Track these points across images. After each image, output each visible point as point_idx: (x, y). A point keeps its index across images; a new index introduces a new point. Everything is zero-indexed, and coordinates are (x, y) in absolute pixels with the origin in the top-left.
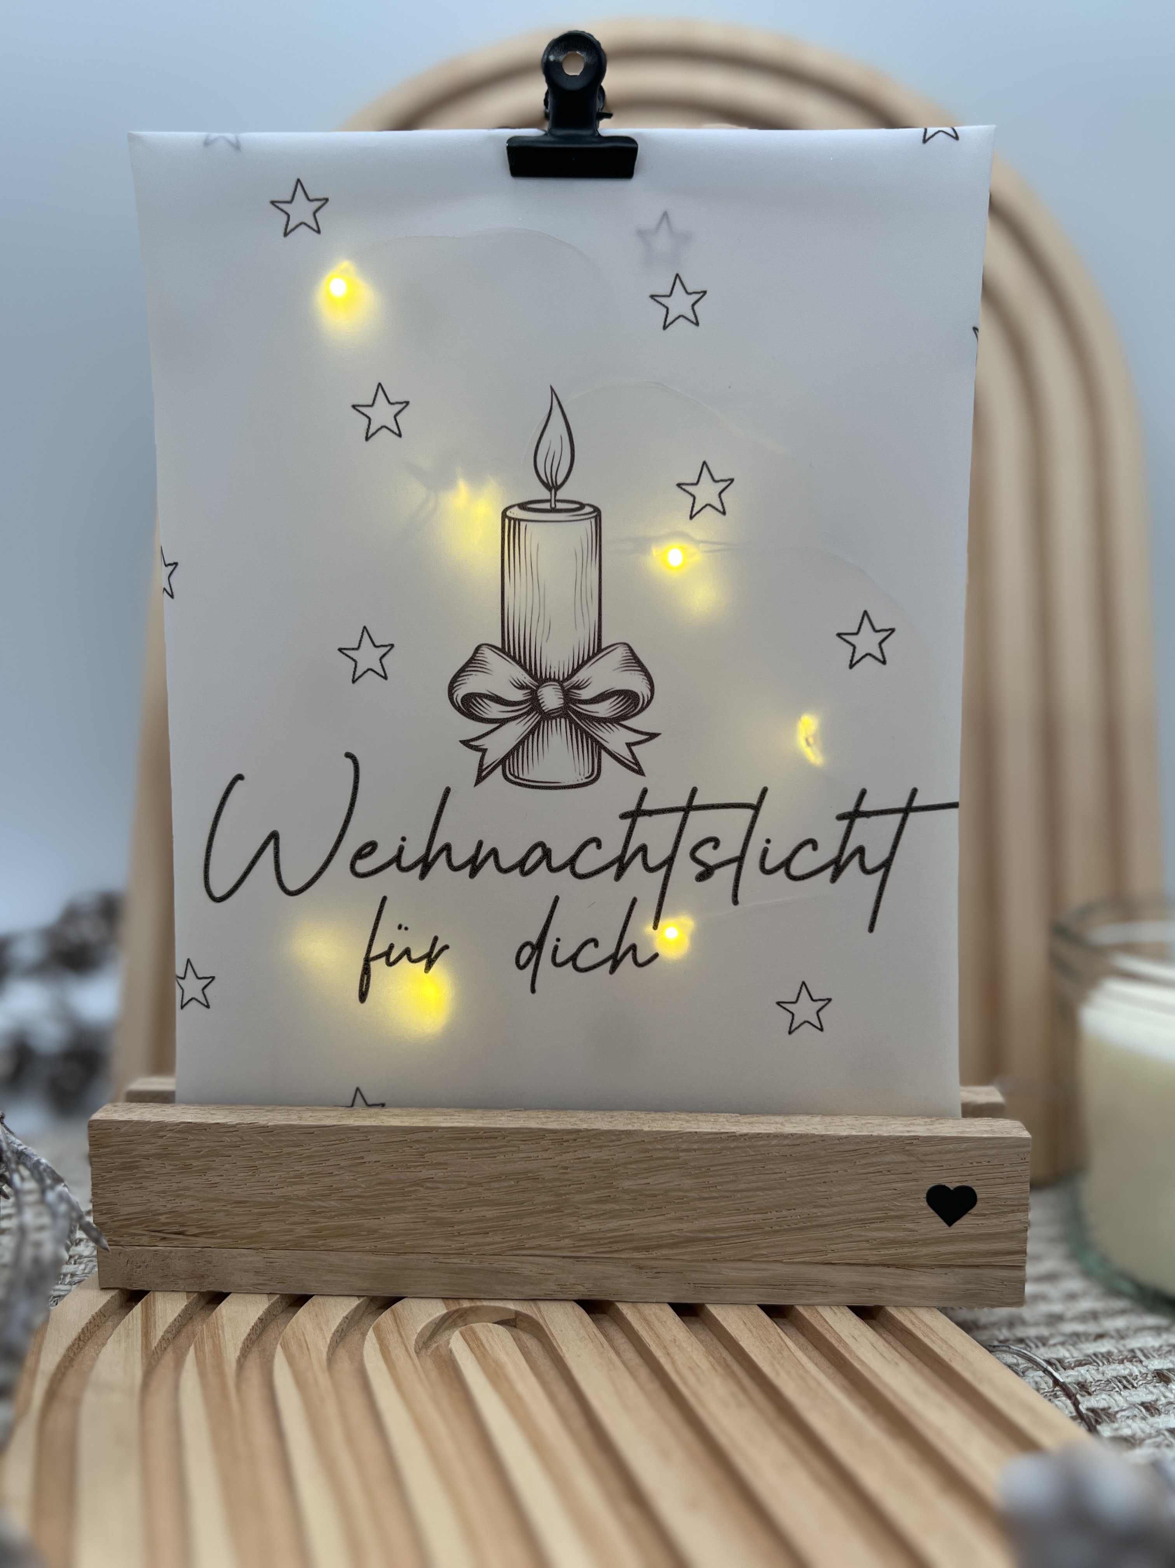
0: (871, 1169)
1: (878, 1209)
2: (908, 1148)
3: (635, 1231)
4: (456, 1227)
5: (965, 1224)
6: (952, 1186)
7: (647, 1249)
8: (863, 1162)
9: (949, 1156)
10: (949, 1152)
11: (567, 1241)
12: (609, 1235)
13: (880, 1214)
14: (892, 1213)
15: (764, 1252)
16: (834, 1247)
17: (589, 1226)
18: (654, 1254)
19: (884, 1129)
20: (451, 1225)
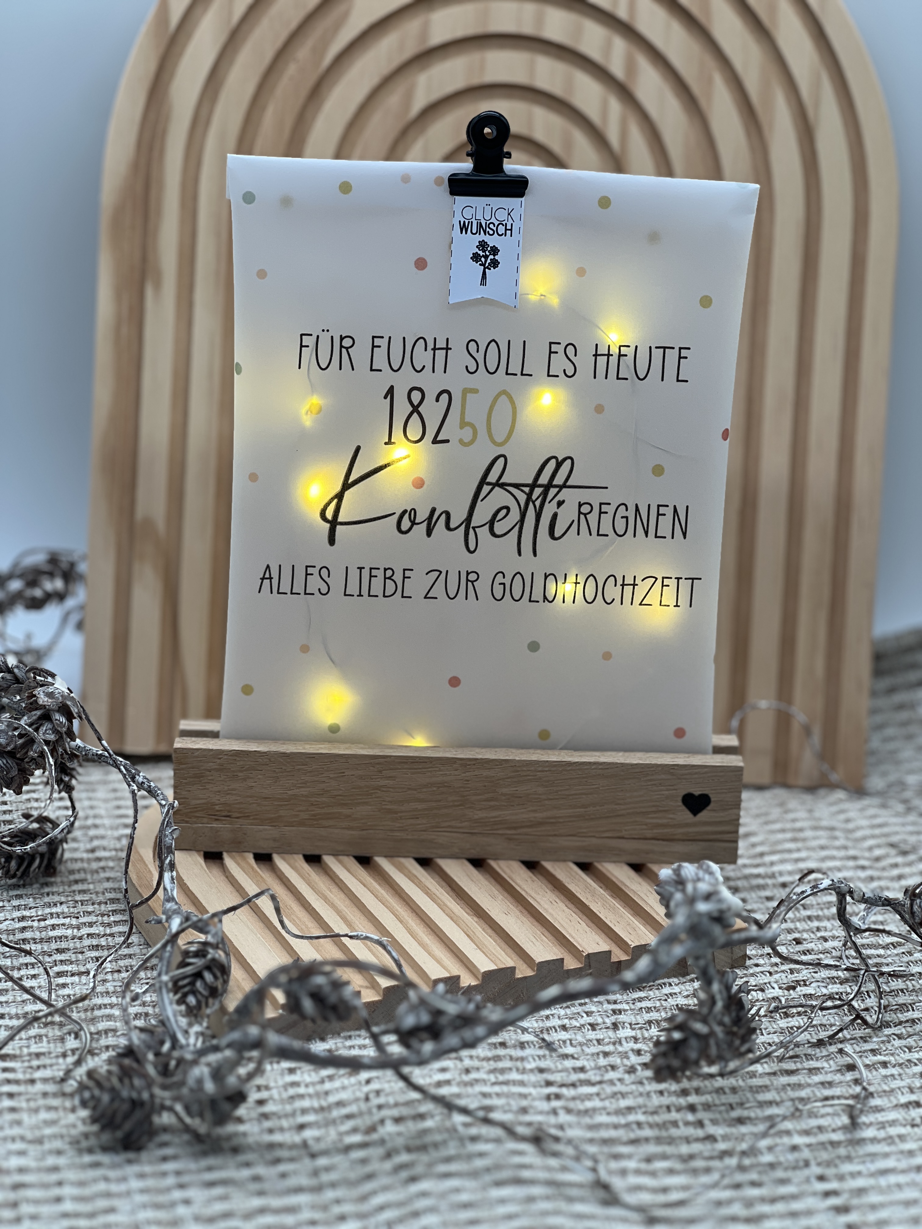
0: (649, 783)
1: (654, 806)
2: (672, 771)
3: (507, 818)
4: (399, 814)
5: (704, 815)
6: (697, 793)
7: (515, 828)
8: (645, 779)
9: (696, 776)
10: (696, 773)
11: (466, 824)
12: (492, 820)
13: (653, 809)
14: (661, 809)
15: (585, 830)
16: (626, 828)
17: (480, 814)
18: (519, 831)
19: (659, 760)
20: (396, 813)
